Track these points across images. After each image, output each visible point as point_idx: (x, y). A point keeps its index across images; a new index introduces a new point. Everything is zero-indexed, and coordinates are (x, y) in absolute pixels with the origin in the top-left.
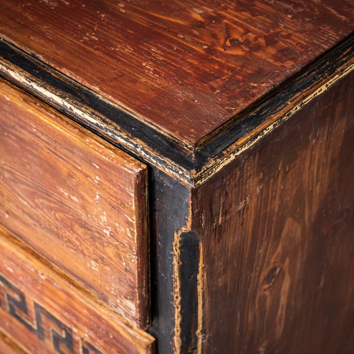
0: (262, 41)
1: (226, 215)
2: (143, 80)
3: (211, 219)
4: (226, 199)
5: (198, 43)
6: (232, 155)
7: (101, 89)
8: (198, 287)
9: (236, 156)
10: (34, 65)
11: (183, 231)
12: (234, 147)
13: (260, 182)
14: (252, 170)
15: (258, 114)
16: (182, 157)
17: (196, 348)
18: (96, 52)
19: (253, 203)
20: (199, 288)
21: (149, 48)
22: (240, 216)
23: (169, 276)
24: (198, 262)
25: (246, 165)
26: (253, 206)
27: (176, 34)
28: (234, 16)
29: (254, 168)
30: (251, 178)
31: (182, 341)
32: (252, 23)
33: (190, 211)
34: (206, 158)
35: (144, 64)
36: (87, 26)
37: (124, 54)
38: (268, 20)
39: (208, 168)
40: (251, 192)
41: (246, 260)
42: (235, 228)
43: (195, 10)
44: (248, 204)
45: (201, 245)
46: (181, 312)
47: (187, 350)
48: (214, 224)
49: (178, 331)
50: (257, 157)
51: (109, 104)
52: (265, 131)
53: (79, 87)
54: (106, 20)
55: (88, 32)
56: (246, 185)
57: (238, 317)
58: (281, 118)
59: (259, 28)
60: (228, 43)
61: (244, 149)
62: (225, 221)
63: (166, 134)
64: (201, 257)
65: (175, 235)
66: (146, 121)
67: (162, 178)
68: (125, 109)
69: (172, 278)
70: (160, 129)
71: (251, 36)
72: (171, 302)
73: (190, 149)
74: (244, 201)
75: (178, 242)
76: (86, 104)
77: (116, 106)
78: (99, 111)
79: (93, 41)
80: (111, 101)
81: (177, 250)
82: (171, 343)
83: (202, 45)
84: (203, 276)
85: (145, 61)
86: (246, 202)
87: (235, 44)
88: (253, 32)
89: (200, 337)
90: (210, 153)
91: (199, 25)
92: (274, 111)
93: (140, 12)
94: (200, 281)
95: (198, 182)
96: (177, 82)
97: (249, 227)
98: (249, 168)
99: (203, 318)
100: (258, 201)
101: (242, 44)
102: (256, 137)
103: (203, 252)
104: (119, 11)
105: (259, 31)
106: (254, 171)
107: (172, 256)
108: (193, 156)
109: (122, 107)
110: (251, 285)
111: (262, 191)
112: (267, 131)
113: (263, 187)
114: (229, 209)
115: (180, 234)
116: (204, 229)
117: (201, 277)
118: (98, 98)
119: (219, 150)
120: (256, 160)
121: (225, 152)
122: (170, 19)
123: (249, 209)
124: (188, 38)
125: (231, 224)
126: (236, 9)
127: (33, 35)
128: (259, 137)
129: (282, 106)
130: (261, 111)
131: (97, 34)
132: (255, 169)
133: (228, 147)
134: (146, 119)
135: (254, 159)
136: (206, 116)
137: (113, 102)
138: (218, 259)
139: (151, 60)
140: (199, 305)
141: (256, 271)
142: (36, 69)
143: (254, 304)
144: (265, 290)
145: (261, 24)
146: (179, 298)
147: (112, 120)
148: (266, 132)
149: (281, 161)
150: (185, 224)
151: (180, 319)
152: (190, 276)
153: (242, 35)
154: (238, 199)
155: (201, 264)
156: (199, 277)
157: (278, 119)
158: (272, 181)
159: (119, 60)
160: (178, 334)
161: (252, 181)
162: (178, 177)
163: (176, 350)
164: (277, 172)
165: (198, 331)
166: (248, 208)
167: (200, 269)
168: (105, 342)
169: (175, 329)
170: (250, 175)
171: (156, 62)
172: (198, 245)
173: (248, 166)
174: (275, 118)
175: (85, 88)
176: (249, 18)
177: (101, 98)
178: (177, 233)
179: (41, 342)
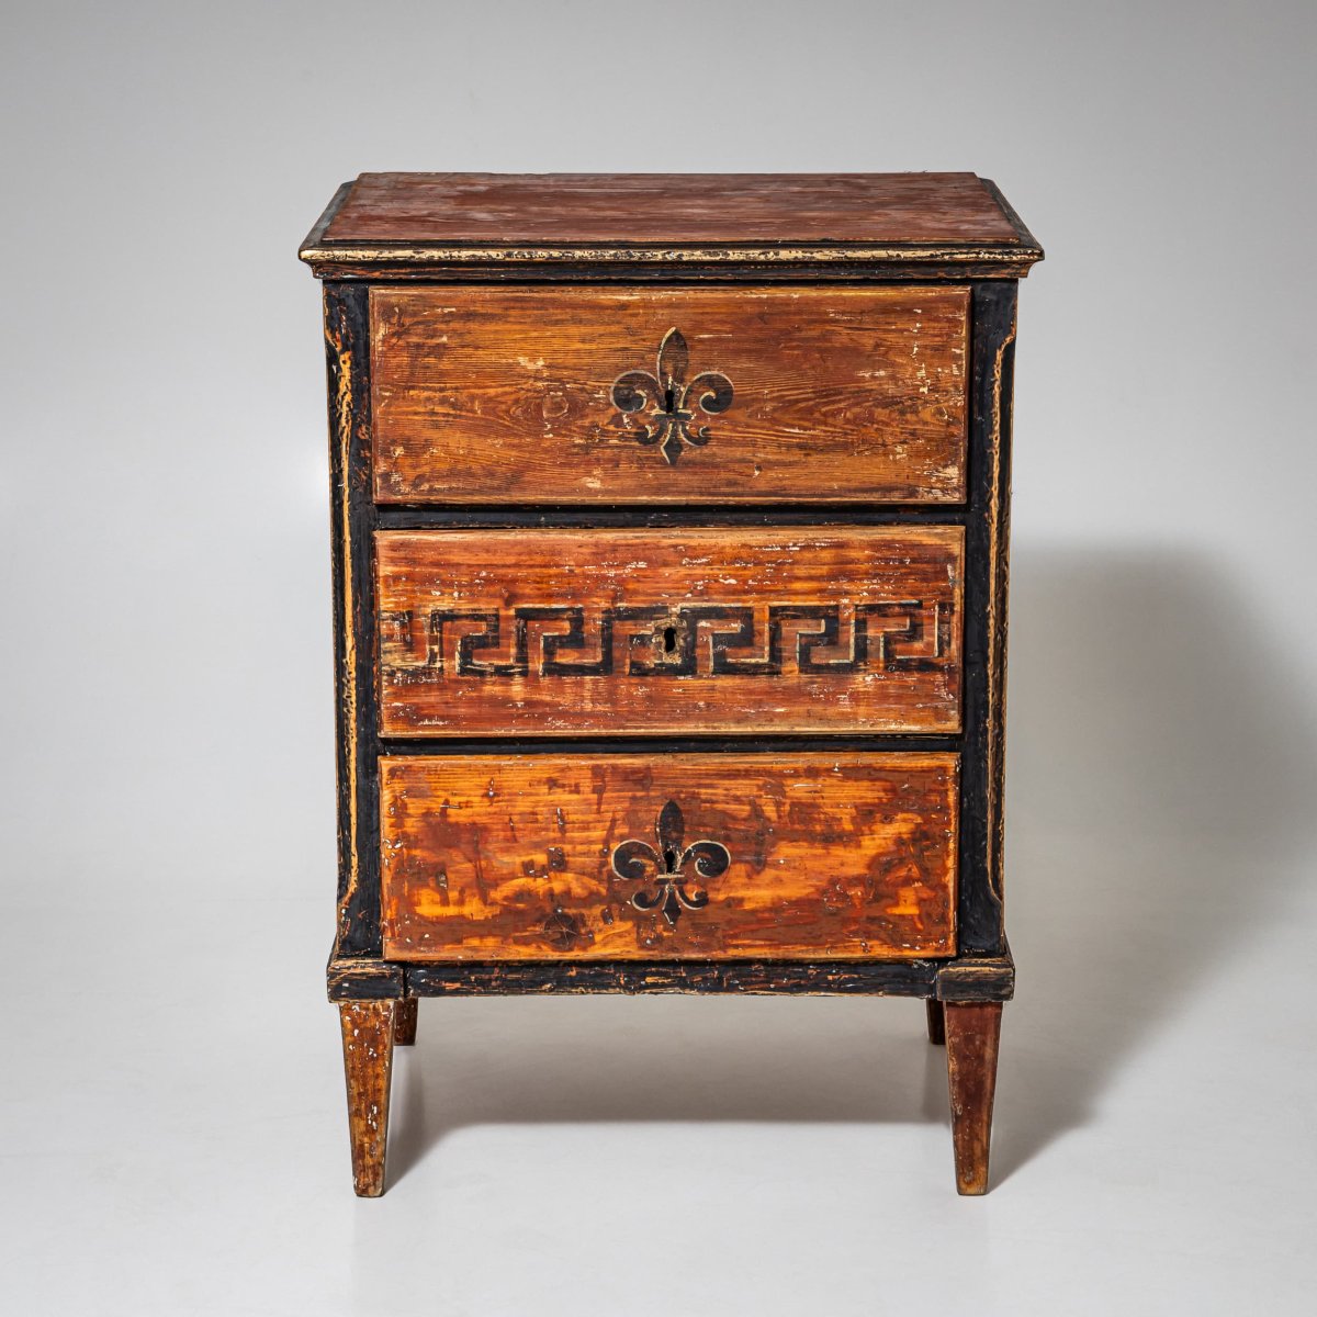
11: (1007, 342)
23: (987, 415)
31: (1000, 503)
47: (1002, 518)
49: (996, 489)
65: (998, 353)
72: (988, 451)
75: (1000, 361)
81: (999, 373)
82: (986, 515)
107: (993, 383)
115: (1003, 349)
146: (999, 438)
160: (996, 493)
168: (897, 580)
169: (993, 489)
178: (1000, 348)
179: (775, 679)
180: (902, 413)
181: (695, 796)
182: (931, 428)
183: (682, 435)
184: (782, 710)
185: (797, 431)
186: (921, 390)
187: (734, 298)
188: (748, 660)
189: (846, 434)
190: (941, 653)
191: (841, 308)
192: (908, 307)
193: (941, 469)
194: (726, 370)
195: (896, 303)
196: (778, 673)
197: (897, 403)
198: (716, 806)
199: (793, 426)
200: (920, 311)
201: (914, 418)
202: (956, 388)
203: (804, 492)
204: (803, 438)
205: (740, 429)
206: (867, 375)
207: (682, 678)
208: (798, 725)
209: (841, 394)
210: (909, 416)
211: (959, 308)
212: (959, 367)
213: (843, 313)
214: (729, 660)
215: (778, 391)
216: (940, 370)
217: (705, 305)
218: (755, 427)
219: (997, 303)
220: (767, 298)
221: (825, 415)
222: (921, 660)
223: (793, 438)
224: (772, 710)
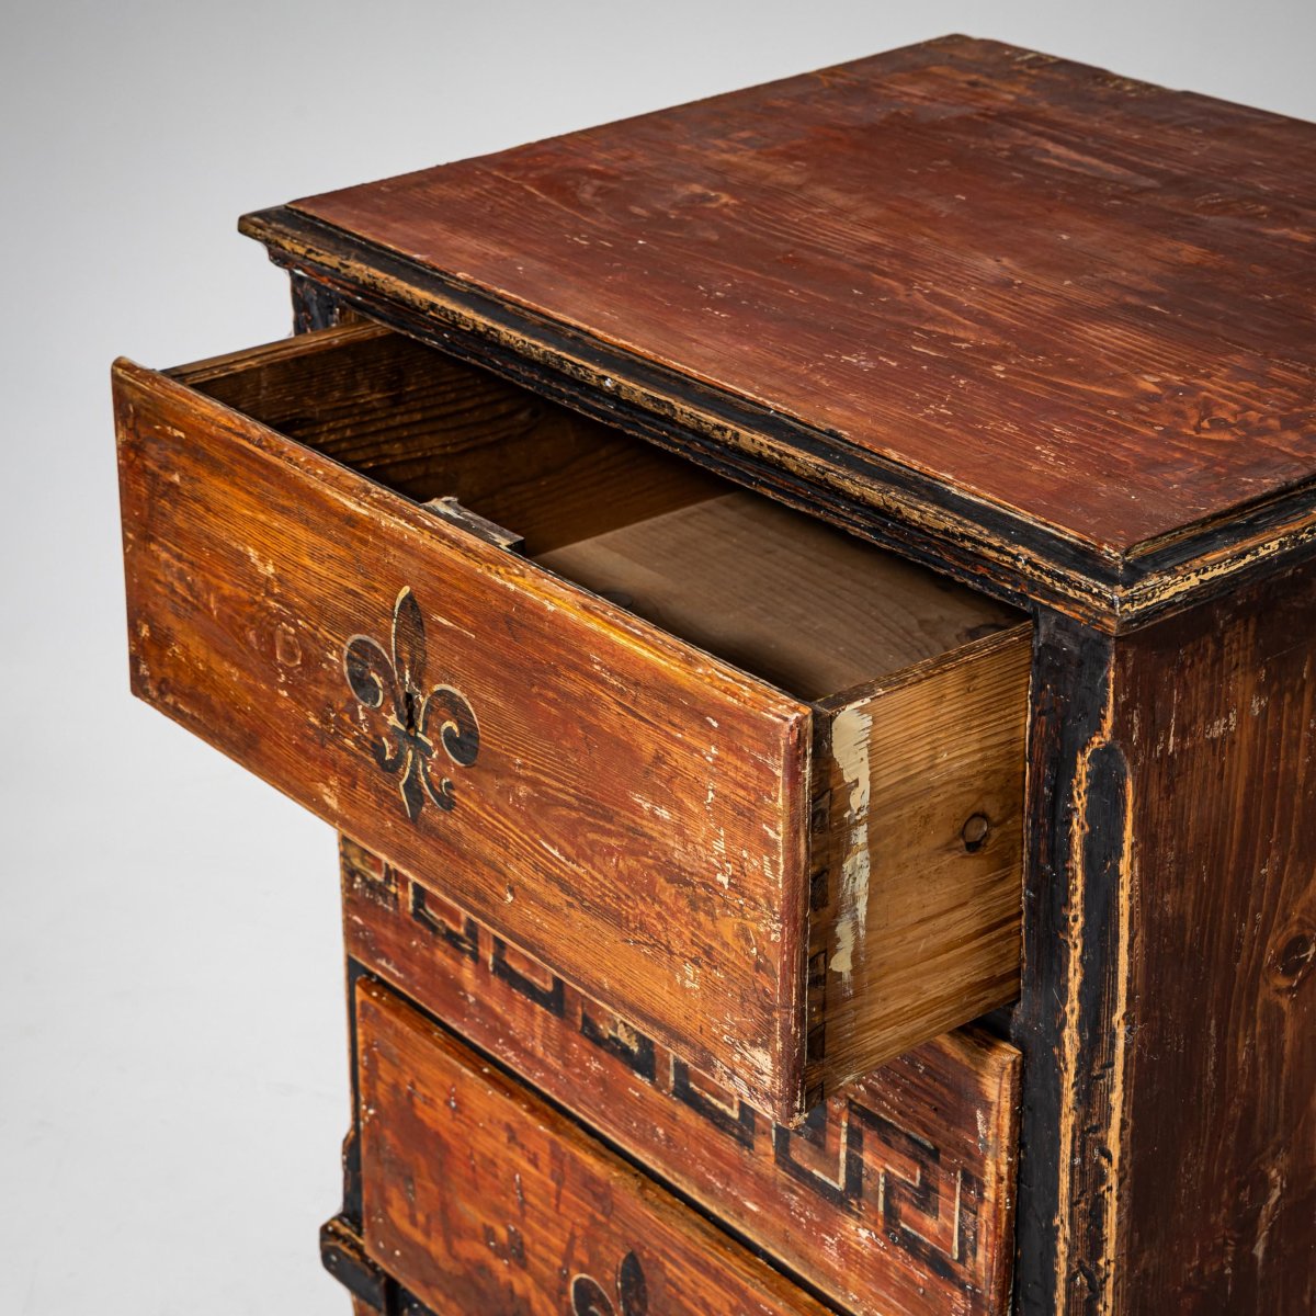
0: (1273, 423)
1: (1184, 739)
2: (1035, 468)
3: (1152, 732)
4: (1184, 698)
5: (1145, 422)
6: (1193, 575)
7: (956, 477)
8: (1121, 893)
9: (1202, 581)
10: (831, 447)
11: (1095, 746)
12: (1197, 563)
13: (1260, 689)
14: (1241, 654)
15: (1250, 523)
16: (1100, 570)
17: (1111, 1064)
18: (950, 430)
19: (1245, 735)
20: (1124, 894)
21: (1050, 428)
22: (1214, 755)
23: (1060, 867)
24: (1122, 829)
25: (1227, 635)
26: (1245, 742)
27: (1104, 410)
28: (1224, 387)
29: (1246, 649)
30: (1240, 671)
31: (1082, 1041)
32: (1259, 397)
33: (1111, 695)
34: (1145, 572)
35: (1038, 448)
36: (931, 395)
37: (1001, 434)
38: (1292, 394)
39: (1145, 587)
40: (1240, 706)
41: (1230, 879)
42: (1205, 780)
43: (1146, 377)
44: (1234, 733)
45: (1130, 785)
46: (1081, 958)
47: (1091, 1069)
48: (1159, 748)
49: (1072, 1011)
50: (1252, 627)
51: (970, 501)
52: (1261, 549)
53: (915, 477)
54: (968, 388)
55: (933, 403)
56: (1228, 685)
57: (1212, 1032)
58: (1297, 533)
59: (1272, 405)
60: (1205, 424)
61: (1217, 572)
62: (1182, 749)
63: (1072, 540)
64: (1130, 815)
65: (1080, 760)
66: (1037, 521)
67: (1058, 636)
68: (999, 505)
69: (1067, 870)
70: (1061, 532)
71: (1253, 415)
72: (1062, 936)
73: (1117, 558)
74: (1224, 721)
75: (1084, 777)
76: (927, 500)
77: (984, 502)
78: (951, 509)
79: (945, 416)
80: (973, 494)
81: (1080, 798)
82: (1056, 1051)
83: (1153, 425)
84: (1132, 866)
85: (1039, 444)
86: (1226, 725)
87: (1219, 425)
88: (1258, 410)
89: (1121, 1031)
90: (1153, 566)
91: (1150, 398)
92: (1284, 521)
93: (1036, 379)
94: (1125, 879)
95: (1127, 606)
96: (1100, 473)
97: (1235, 792)
98: (1235, 646)
99: (1129, 981)
100: (1255, 733)
101: (1234, 425)
102: (1242, 555)
103: (1134, 805)
104: (994, 376)
105: (1271, 409)
106: (1245, 657)
107: (1070, 812)
108: (1121, 567)
109: (994, 503)
110: (1244, 954)
111: (1264, 711)
112: (1267, 552)
113: (1267, 703)
114: (1190, 725)
115: (1088, 755)
116: (1137, 749)
117: (1126, 867)
118: (949, 491)
119: (1169, 564)
120: (1251, 633)
121: (1180, 568)
122: (1093, 389)
123: (1236, 746)
124: (1128, 416)
125: (1196, 765)
126: (1228, 378)
127: (831, 405)
128: (1249, 558)
129: (1300, 515)
130: (1257, 518)
131: (949, 406)
132: (1248, 653)
133: (1186, 562)
134: (1037, 518)
135: (1246, 629)
136: (1150, 515)
137: (978, 496)
138: (1165, 839)
139: (1053, 443)
140: (1121, 944)
141: (1254, 923)
142: (836, 453)
143: (1251, 1016)
144: (1278, 991)
145: (1277, 399)
146: (1080, 919)
147: (975, 522)
148: (1263, 553)
149: (1309, 657)
150: (1100, 729)
151: (1078, 978)
152: (1105, 864)
153: (1235, 415)
154: (1211, 711)
155: (1128, 836)
156: (1124, 866)
157: (1289, 534)
158: (1288, 698)
159: (991, 442)
160: (1073, 1019)
161: (1240, 679)
162: (1090, 600)
163: (1066, 1069)
164: (1299, 682)
165: (1118, 1016)
166: (1233, 743)
167: (1126, 847)
168: (906, 1091)
169: (1068, 1009)
170: (1237, 665)
171: (1060, 446)
172: (1123, 787)
173: (1231, 641)
174: (1283, 531)
175: (926, 479)
176: (1255, 391)
177: (955, 491)
178: (1083, 753)
179: (746, 1153)
180: (693, 905)
181: (661, 1267)
182: (732, 957)
183: (423, 779)
184: (754, 1208)
185: (556, 853)
186: (720, 877)
187: (473, 570)
188: (714, 1101)
189: (619, 898)
190: (962, 1259)
191: (611, 662)
192: (699, 707)
193: (747, 1045)
194: (471, 694)
195: (681, 691)
196: (750, 1146)
197: (688, 884)
198: (682, 1298)
199: (553, 844)
200: (715, 724)
201: (709, 926)
202: (770, 905)
203: (566, 968)
204: (566, 873)
205: (488, 808)
206: (646, 806)
207: (638, 1076)
208: (774, 1247)
209: (610, 820)
210: (702, 917)
211: (774, 748)
212: (774, 864)
213: (612, 672)
214: (692, 1085)
215: (535, 769)
216: (745, 855)
217: (441, 567)
218: (505, 815)
219: (1081, 664)
220: (515, 593)
221: (592, 844)
222: (934, 1251)
223: (555, 865)
224: (742, 1198)
